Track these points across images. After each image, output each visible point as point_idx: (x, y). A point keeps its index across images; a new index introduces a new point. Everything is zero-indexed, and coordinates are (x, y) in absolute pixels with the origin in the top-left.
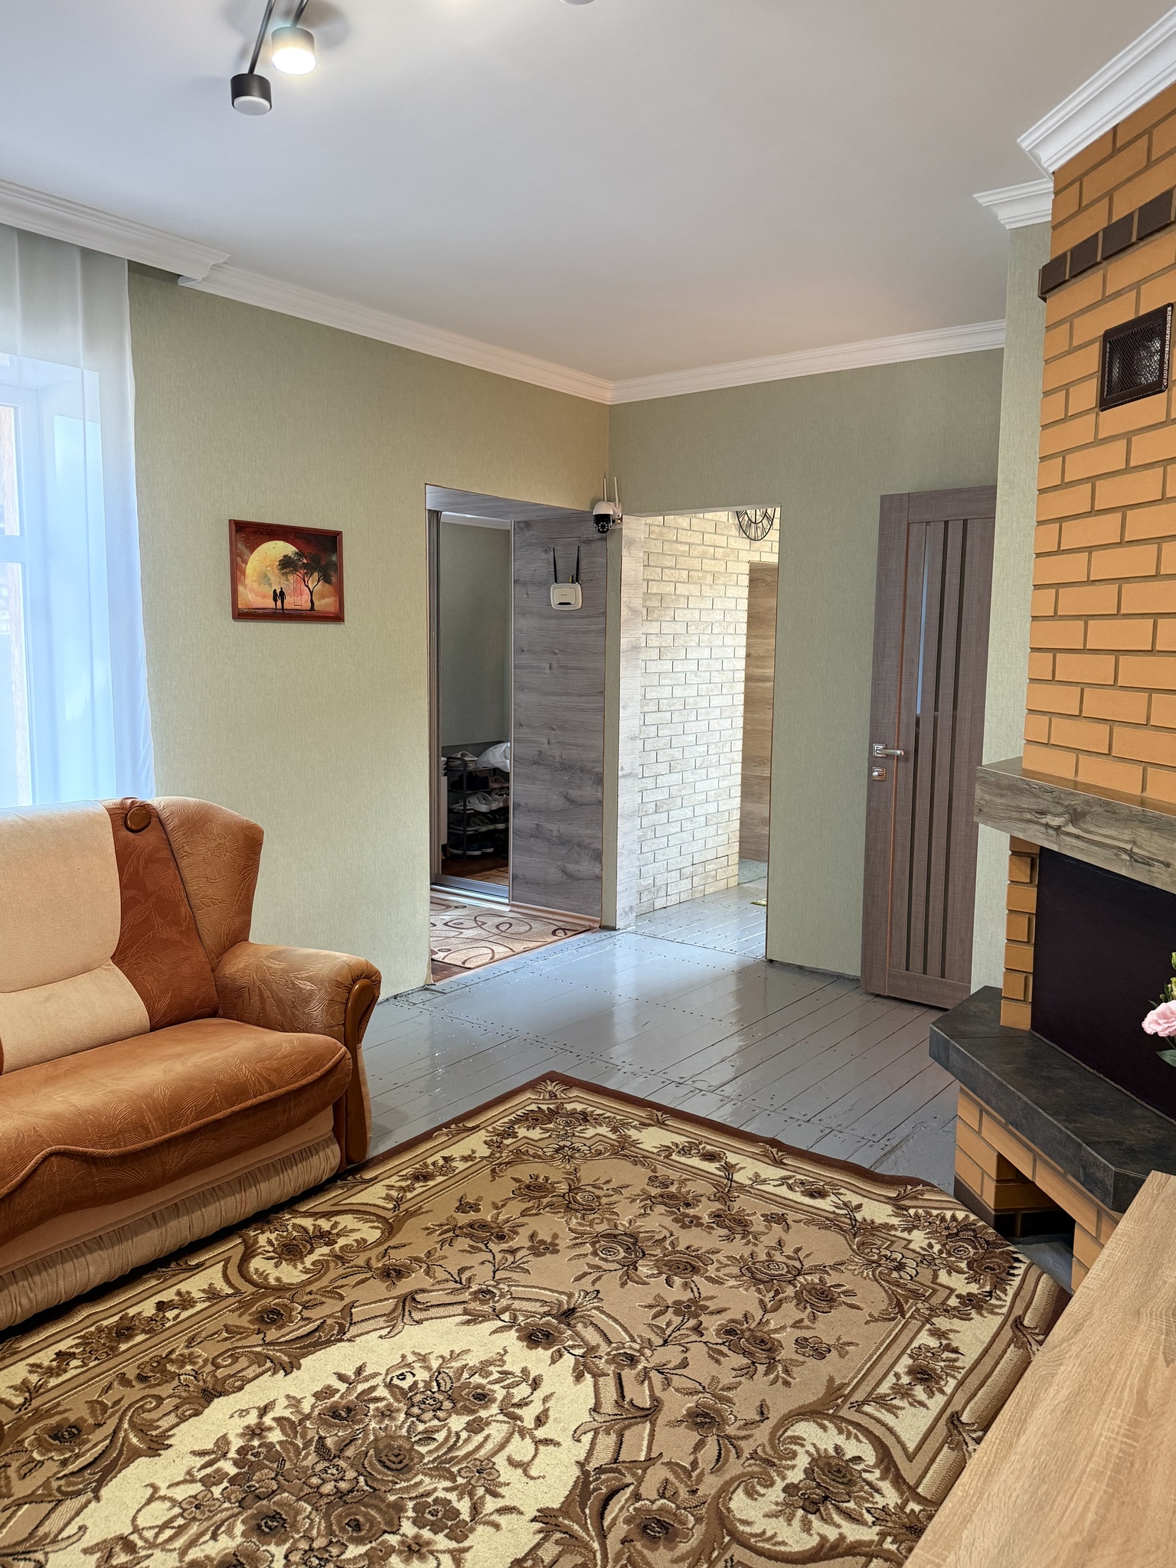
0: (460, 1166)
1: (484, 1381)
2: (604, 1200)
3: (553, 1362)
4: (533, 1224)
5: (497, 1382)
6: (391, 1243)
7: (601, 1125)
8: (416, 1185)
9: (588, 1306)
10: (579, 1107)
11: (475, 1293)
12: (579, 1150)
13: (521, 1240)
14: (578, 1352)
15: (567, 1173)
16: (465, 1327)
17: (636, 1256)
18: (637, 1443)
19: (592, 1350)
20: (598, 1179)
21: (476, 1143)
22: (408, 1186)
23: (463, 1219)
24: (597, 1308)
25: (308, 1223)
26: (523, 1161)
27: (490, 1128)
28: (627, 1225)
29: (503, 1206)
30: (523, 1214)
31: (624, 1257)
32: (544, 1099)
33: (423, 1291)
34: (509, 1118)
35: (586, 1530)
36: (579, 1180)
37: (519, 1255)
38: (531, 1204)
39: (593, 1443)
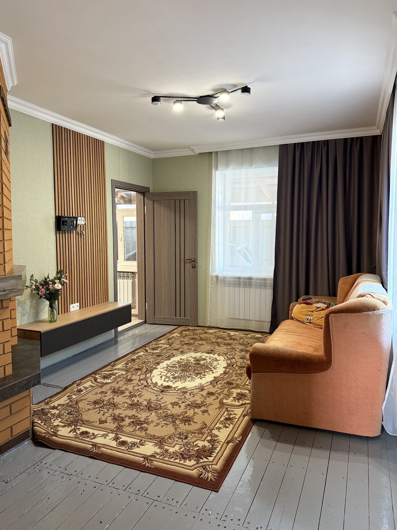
3: (162, 384)
4: (182, 410)
6: (218, 400)
7: (174, 453)
11: (187, 393)
13: (183, 405)
14: (157, 386)
16: (185, 386)
17: (148, 405)
18: (142, 377)
19: (155, 387)
20: (166, 427)
21: (221, 435)
22: (230, 416)
23: (204, 408)
24: (155, 393)
26: (198, 430)
28: (152, 413)
29: (194, 413)
30: (186, 412)
31: (151, 404)
32: (209, 465)
33: (200, 391)
35: (149, 368)
37: (181, 401)
39: (151, 375)
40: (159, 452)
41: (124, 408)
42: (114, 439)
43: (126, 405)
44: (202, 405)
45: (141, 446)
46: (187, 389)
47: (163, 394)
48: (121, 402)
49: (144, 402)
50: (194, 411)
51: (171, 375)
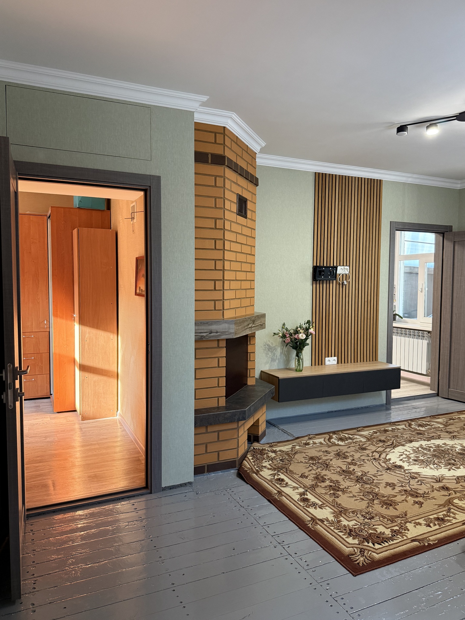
0: (421, 521)
2: (362, 494)
3: (396, 462)
4: (393, 493)
5: (411, 462)
6: (448, 497)
7: (344, 525)
8: (442, 516)
10: (350, 540)
11: (416, 479)
13: (398, 489)
15: (372, 507)
19: (385, 462)
20: (360, 502)
21: (413, 531)
22: (446, 517)
23: (420, 499)
24: (379, 469)
26: (391, 516)
27: (405, 538)
28: (358, 485)
29: (403, 500)
30: (396, 496)
31: (364, 477)
32: (369, 550)
34: (393, 542)
36: (368, 503)
38: (392, 499)
40: (330, 520)
41: (334, 471)
42: (300, 494)
43: (339, 469)
44: (422, 495)
45: (318, 508)
46: (419, 475)
47: (386, 472)
48: (336, 466)
49: (358, 473)
50: (406, 498)
51: (415, 456)
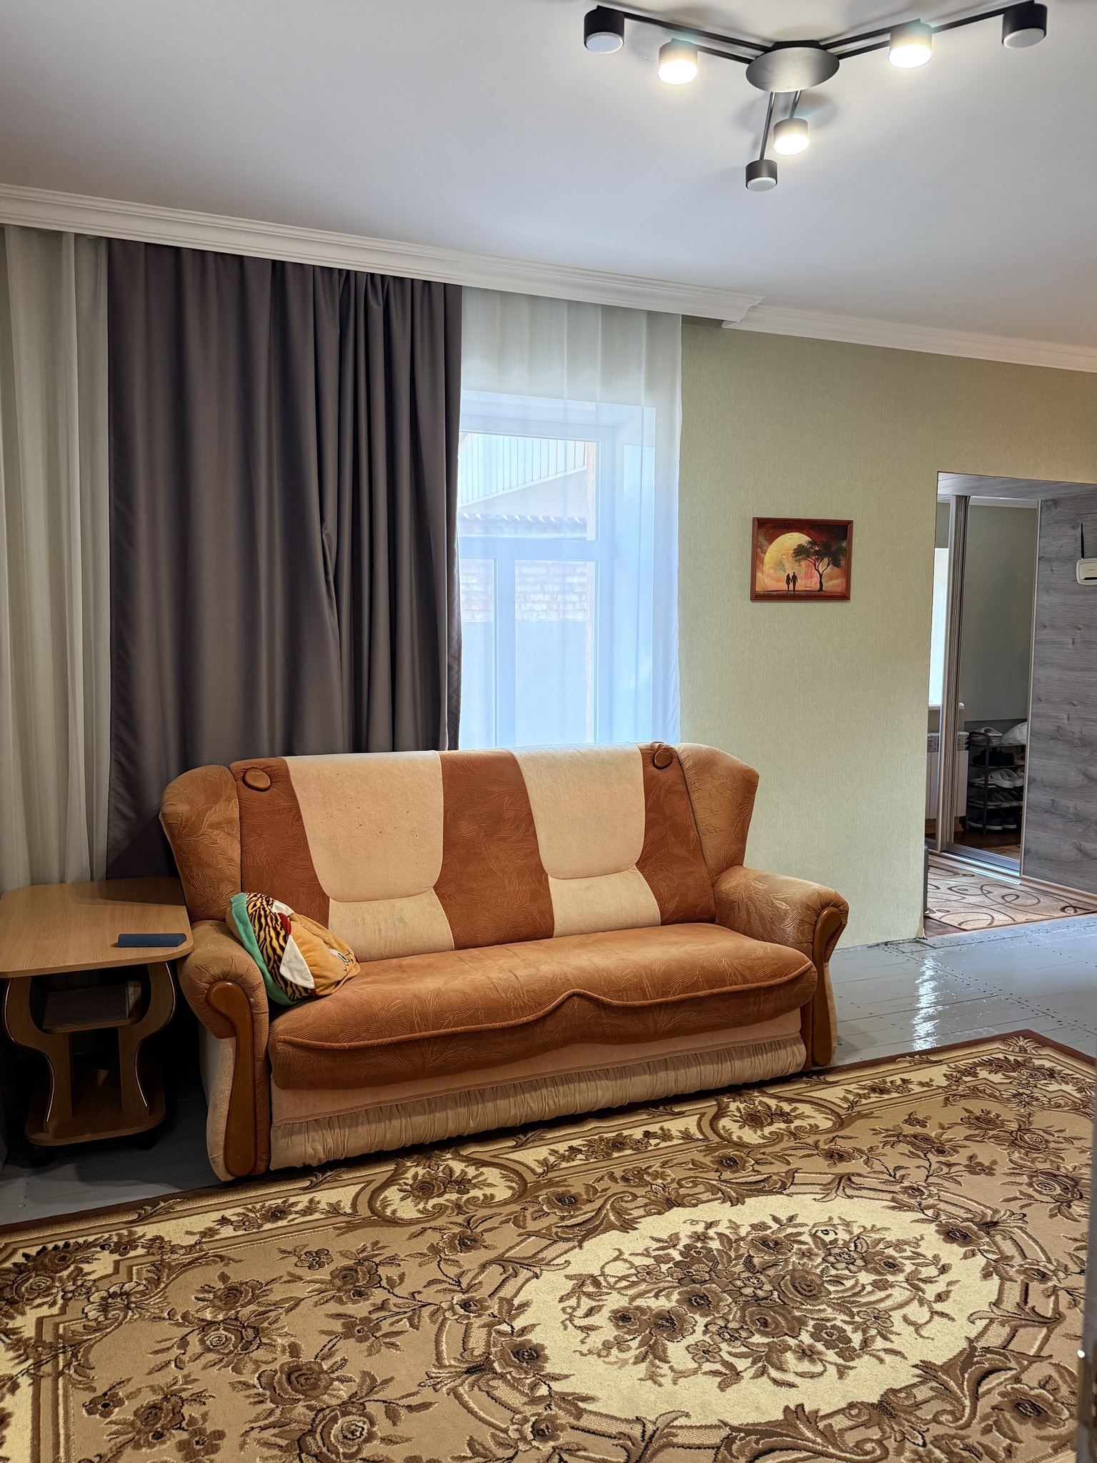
0: (917, 1089)
1: (897, 1255)
2: (1052, 1145)
3: (965, 1257)
4: (974, 1148)
5: (908, 1258)
6: (841, 1133)
7: (1067, 1083)
8: (872, 1095)
9: (1012, 1225)
10: (1048, 1064)
11: (906, 1187)
12: (1037, 1100)
13: (961, 1158)
14: (994, 1257)
15: (1020, 1116)
16: (889, 1211)
17: (1073, 1196)
18: (1030, 1340)
19: (1005, 1258)
20: (1051, 1127)
21: (937, 1075)
22: (864, 1094)
23: (908, 1130)
24: (1021, 1228)
25: (773, 1103)
26: (978, 1097)
27: (952, 1065)
28: (1071, 1170)
29: (949, 1128)
30: (966, 1138)
31: (1060, 1195)
32: (1012, 1051)
33: (859, 1175)
34: (973, 1060)
35: (962, 1390)
36: (1030, 1123)
37: (954, 1169)
38: (977, 1132)
39: (986, 1328)
46: (894, 1200)
47: (996, 1211)
49: (1083, 1213)
50: (943, 1134)
